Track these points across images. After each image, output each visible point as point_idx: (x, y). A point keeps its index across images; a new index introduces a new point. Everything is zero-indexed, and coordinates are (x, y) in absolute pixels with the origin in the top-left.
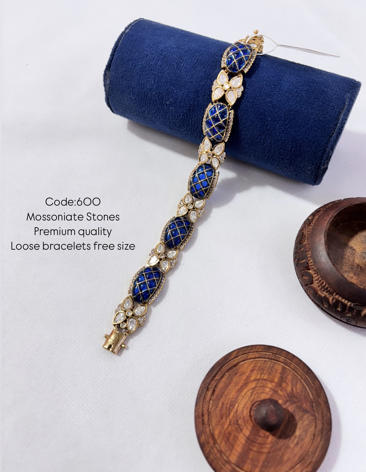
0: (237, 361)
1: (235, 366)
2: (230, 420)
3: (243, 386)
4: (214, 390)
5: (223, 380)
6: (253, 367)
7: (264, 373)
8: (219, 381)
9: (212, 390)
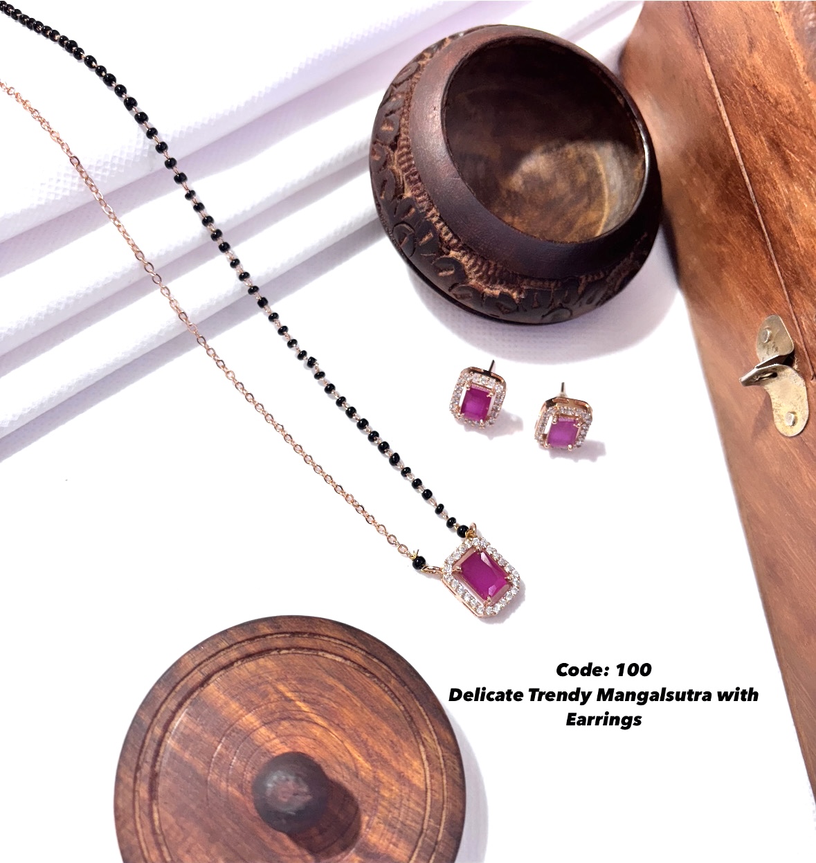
0: (430, 740)
1: (417, 733)
2: (291, 700)
3: (366, 744)
4: (365, 669)
5: (387, 698)
6: (409, 781)
7: (391, 809)
8: (386, 685)
9: (366, 666)
